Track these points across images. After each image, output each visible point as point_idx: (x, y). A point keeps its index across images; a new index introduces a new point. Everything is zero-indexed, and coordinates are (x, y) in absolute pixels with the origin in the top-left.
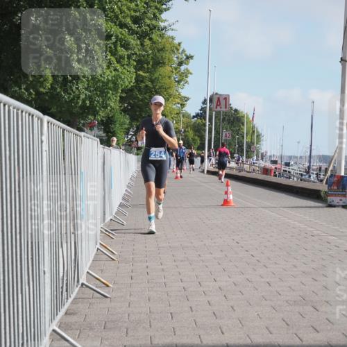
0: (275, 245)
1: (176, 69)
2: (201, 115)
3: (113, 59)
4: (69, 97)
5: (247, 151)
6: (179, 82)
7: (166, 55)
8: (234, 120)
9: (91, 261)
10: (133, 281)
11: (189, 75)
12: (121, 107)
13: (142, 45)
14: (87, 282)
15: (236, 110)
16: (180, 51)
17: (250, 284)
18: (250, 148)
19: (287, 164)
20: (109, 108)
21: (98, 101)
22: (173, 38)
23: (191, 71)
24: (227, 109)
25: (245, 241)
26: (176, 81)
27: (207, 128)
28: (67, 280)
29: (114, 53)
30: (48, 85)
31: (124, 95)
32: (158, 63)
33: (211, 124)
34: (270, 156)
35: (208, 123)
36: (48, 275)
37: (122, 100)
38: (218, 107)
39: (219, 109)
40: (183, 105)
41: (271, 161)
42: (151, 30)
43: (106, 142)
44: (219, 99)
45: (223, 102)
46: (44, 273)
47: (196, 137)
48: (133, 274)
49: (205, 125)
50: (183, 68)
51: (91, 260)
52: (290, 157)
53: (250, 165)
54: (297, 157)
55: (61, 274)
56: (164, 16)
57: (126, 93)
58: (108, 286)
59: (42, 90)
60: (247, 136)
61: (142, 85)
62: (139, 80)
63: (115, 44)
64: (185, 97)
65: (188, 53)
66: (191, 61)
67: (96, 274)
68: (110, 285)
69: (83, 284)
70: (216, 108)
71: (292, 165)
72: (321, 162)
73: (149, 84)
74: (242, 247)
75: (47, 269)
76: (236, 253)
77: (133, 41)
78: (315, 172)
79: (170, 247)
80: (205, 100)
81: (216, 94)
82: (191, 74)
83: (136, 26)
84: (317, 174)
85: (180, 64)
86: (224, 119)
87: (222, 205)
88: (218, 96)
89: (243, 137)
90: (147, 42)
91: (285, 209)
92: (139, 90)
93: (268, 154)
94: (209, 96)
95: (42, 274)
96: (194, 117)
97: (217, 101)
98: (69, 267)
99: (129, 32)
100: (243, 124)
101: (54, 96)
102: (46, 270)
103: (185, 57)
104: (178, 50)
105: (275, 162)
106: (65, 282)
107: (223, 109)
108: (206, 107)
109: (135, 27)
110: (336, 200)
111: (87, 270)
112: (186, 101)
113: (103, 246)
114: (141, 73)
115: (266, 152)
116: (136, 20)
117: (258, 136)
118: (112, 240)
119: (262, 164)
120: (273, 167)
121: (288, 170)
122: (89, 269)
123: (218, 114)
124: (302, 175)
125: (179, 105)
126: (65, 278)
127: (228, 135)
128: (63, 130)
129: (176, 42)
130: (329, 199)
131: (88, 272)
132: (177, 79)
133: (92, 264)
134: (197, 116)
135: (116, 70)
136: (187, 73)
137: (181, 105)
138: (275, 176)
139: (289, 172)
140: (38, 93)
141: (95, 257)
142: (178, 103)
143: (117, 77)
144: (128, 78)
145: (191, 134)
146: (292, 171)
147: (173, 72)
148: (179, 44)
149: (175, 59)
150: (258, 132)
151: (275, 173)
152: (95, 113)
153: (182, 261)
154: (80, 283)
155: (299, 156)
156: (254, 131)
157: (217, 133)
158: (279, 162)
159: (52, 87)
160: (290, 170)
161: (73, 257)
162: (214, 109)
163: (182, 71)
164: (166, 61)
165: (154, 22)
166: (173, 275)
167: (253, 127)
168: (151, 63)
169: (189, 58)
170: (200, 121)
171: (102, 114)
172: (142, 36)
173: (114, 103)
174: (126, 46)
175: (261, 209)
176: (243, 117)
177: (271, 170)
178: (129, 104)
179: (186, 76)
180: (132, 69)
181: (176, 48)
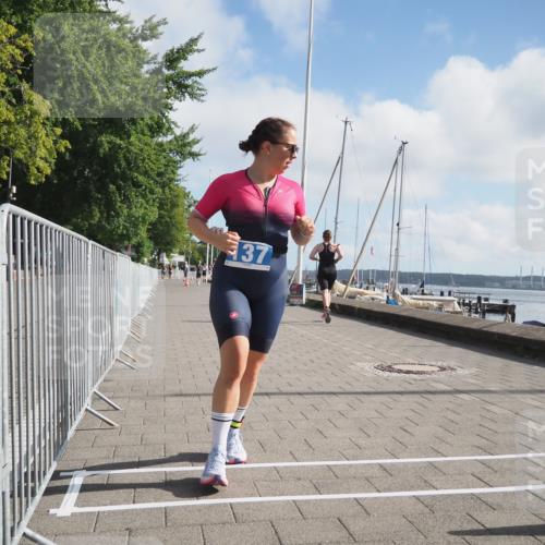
3: (143, 201)
4: (111, 228)
7: (180, 200)
12: (147, 235)
13: (164, 192)
14: (120, 358)
20: (139, 236)
22: (185, 188)
29: (144, 197)
30: (97, 219)
31: (150, 227)
32: (174, 205)
37: (148, 230)
42: (170, 181)
43: (137, 259)
56: (179, 172)
61: (163, 221)
62: (161, 216)
63: (145, 190)
73: (168, 220)
77: (158, 190)
90: (167, 190)
92: (161, 222)
99: (154, 183)
101: (100, 227)
109: (157, 179)
110: (296, 301)
114: (162, 212)
116: (160, 175)
129: (187, 191)
130: (291, 300)
131: (121, 351)
135: (146, 208)
140: (90, 224)
143: (145, 215)
144: (153, 215)
145: (197, 255)
148: (189, 193)
149: (186, 203)
152: (129, 239)
154: (115, 359)
159: (100, 221)
164: (180, 204)
165: (172, 176)
168: (169, 205)
170: (203, 246)
171: (134, 241)
172: (163, 187)
173: (143, 233)
174: (152, 192)
178: (154, 233)
180: (156, 209)
181: (187, 195)
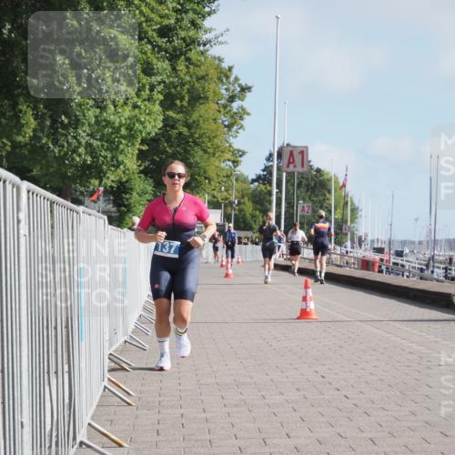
0: (381, 380)
1: (225, 107)
2: (264, 179)
4: (60, 151)
5: (336, 234)
6: (229, 127)
8: (315, 185)
9: (94, 407)
10: (160, 438)
11: (245, 116)
12: (140, 166)
13: (174, 69)
14: (89, 439)
15: (318, 171)
16: (232, 79)
17: (343, 442)
18: (341, 229)
19: (399, 254)
20: (121, 167)
21: (105, 157)
22: (220, 60)
23: (248, 110)
24: (305, 169)
25: (336, 374)
26: (225, 126)
27: (274, 198)
28: (57, 436)
30: (29, 132)
31: (145, 148)
32: (197, 98)
33: (281, 192)
34: (373, 241)
35: (275, 191)
36: (27, 429)
37: (141, 155)
38: (291, 166)
39: (291, 168)
40: (236, 163)
41: (374, 249)
42: (187, 46)
43: (117, 220)
44: (291, 153)
45: (298, 158)
46: (22, 427)
47: (258, 213)
48: (160, 427)
49: (270, 193)
50: (235, 105)
51: (95, 403)
52: (404, 243)
53: (342, 255)
54: (413, 243)
55: (48, 428)
56: (208, 23)
57: (148, 145)
58: (120, 446)
59: (20, 139)
60: (335, 209)
61: (174, 132)
62: (168, 124)
64: (239, 151)
65: (243, 82)
66: (248, 94)
67: (103, 426)
68: (124, 444)
69: (82, 443)
70: (288, 166)
71: (406, 255)
72: (451, 249)
73: (185, 130)
74: (330, 384)
75: (26, 420)
76: (322, 393)
77: (162, 65)
78: (442, 266)
79: (217, 384)
80: (271, 155)
81: (288, 145)
82: (248, 114)
83: (165, 40)
84: (446, 269)
85: (232, 99)
86: (300, 185)
87: (298, 318)
88: (290, 149)
89: (330, 212)
90: (181, 66)
91: (397, 324)
92: (169, 139)
93: (369, 238)
94: (276, 149)
95: (18, 427)
96: (253, 181)
97: (289, 155)
98: (61, 417)
99: (153, 49)
100: (329, 192)
101: (36, 150)
102: (24, 420)
103: (239, 89)
104: (227, 77)
105: (380, 250)
106: (54, 440)
107: (299, 169)
108: (272, 166)
109: (162, 42)
111: (87, 420)
112: (240, 156)
113: (114, 383)
114: (171, 113)
115: (366, 235)
116: (165, 32)
117: (354, 210)
118: (127, 373)
119: (360, 253)
120: (377, 257)
121: (400, 262)
122: (93, 418)
123: (290, 175)
124: (422, 270)
125: (230, 163)
126: (54, 434)
127: (306, 209)
128: (52, 203)
129: (225, 65)
131: (89, 424)
132: (226, 123)
133: (95, 411)
134: (258, 179)
135: (135, 106)
136: (243, 113)
137: (234, 162)
138: (381, 271)
139: (403, 266)
140: (15, 145)
141: (100, 400)
142: (229, 160)
143: (135, 119)
144: (152, 120)
145: (249, 207)
146: (407, 264)
147: (220, 112)
148: (230, 69)
149: (224, 92)
150: (352, 204)
151: (380, 267)
152: (100, 175)
153: (236, 406)
154: (78, 441)
155: (416, 240)
156: (347, 203)
157: (290, 205)
158: (386, 250)
159: (35, 137)
160: (404, 263)
161: (67, 401)
162: (285, 168)
163: (235, 110)
164: (210, 95)
165: (192, 33)
166: (223, 428)
167: (346, 196)
168: (187, 99)
169: (245, 89)
170: (263, 187)
171: (111, 178)
172: (173, 57)
173: (130, 162)
175: (360, 323)
176: (329, 180)
177: (373, 263)
178: (153, 162)
179: (241, 118)
180: (157, 108)
181: (225, 74)
